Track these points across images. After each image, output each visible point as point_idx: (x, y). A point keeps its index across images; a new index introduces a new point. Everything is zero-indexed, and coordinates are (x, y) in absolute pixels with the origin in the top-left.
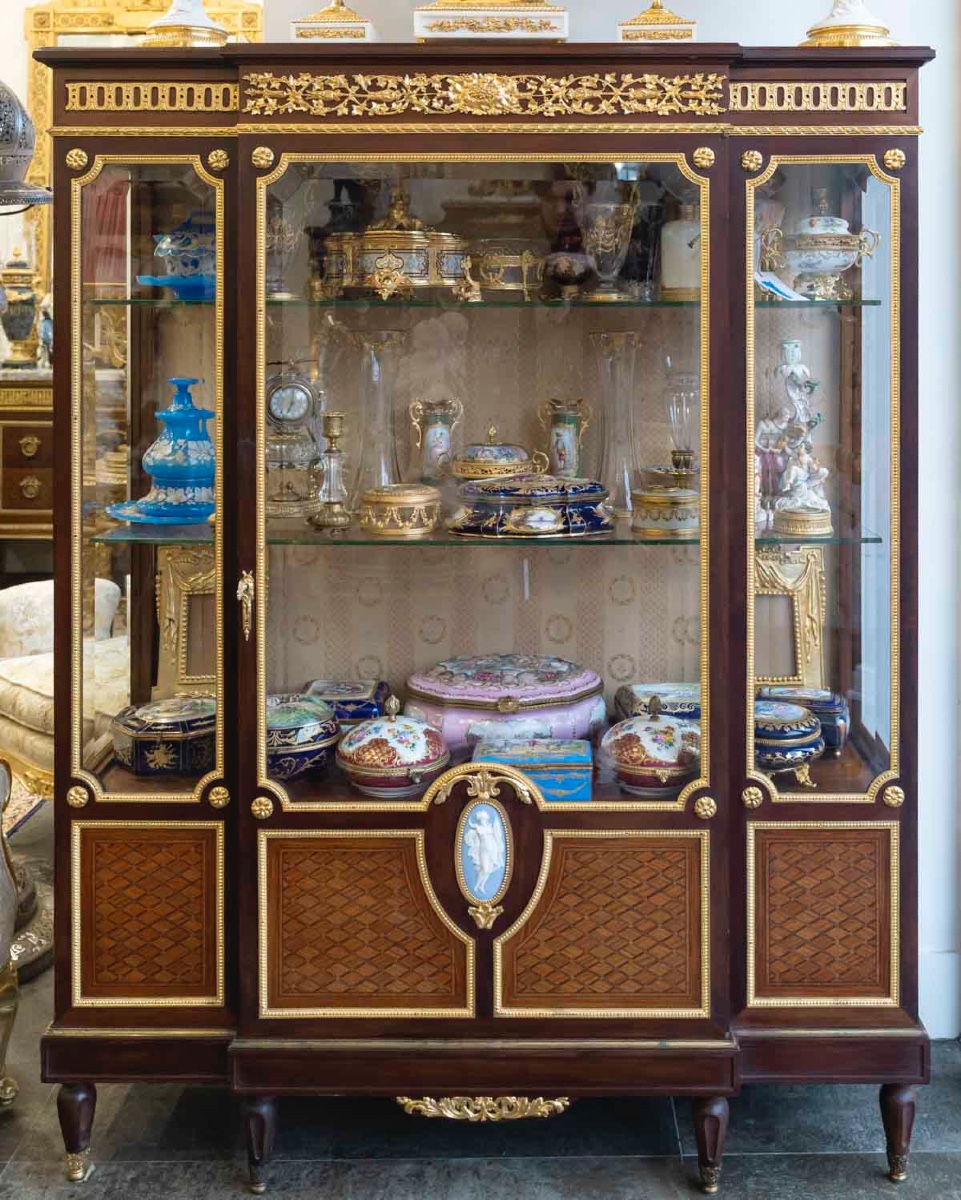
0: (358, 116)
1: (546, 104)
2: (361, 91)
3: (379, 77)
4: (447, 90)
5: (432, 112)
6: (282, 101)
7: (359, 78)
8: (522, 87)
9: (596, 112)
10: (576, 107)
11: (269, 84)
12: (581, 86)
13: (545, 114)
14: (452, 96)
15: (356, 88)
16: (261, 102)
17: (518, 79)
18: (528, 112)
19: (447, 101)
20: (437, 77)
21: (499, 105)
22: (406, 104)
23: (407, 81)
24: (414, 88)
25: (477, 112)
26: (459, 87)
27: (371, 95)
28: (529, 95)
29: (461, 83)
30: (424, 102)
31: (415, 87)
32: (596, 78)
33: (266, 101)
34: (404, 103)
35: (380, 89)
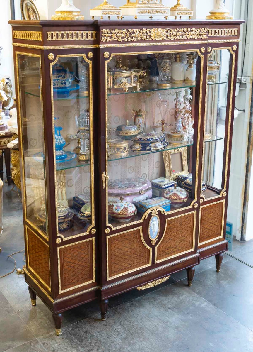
0: (129, 41)
1: (172, 37)
2: (130, 34)
3: (135, 30)
4: (150, 33)
5: (147, 39)
6: (111, 37)
7: (130, 30)
8: (167, 32)
9: (182, 39)
10: (178, 38)
11: (108, 32)
12: (179, 31)
13: (172, 39)
14: (152, 35)
16: (106, 37)
17: (166, 30)
18: (168, 39)
19: (150, 36)
20: (148, 29)
21: (162, 38)
22: (141, 38)
23: (141, 31)
25: (157, 39)
26: (153, 32)
27: (133, 35)
28: (168, 34)
30: (145, 37)
31: (143, 32)
32: (183, 29)
33: (107, 38)
35: (135, 33)
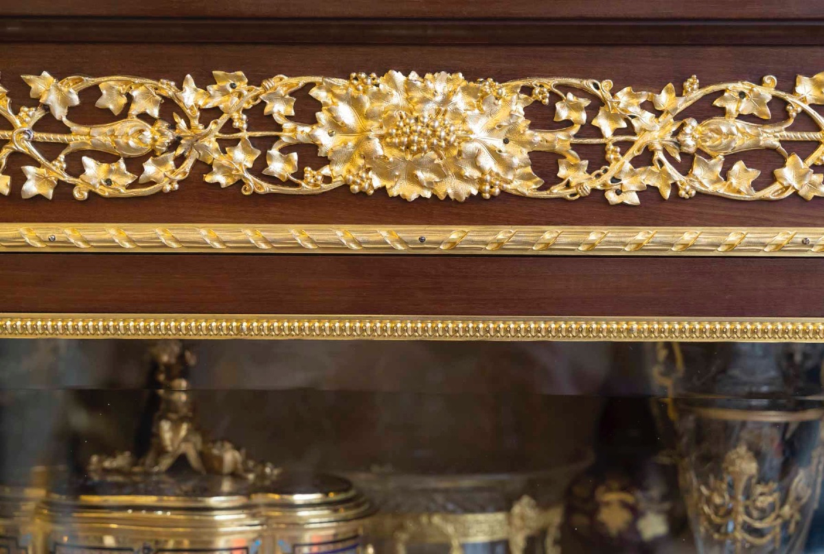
0: (39, 198)
1: (613, 169)
2: (48, 122)
3: (105, 83)
4: (313, 121)
5: (267, 188)
7: (43, 85)
8: (541, 116)
9: (770, 192)
10: (704, 178)
12: (722, 112)
13: (612, 197)
14: (326, 141)
15: (32, 115)
17: (527, 90)
18: (557, 191)
19: (310, 155)
20: (281, 84)
21: (469, 171)
22: (188, 165)
23: (190, 96)
24: (210, 114)
25: (401, 188)
26: (346, 114)
27: (80, 136)
28: (560, 140)
29: (355, 103)
30: (242, 158)
31: (216, 112)
32: (768, 90)
34: (180, 161)
35: (107, 117)
